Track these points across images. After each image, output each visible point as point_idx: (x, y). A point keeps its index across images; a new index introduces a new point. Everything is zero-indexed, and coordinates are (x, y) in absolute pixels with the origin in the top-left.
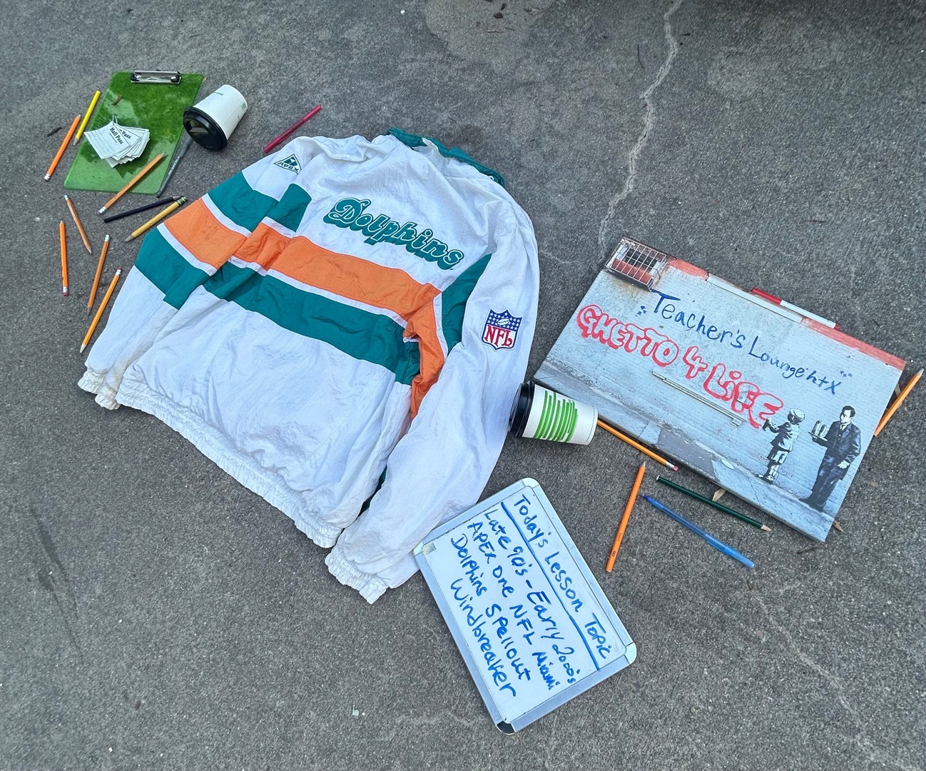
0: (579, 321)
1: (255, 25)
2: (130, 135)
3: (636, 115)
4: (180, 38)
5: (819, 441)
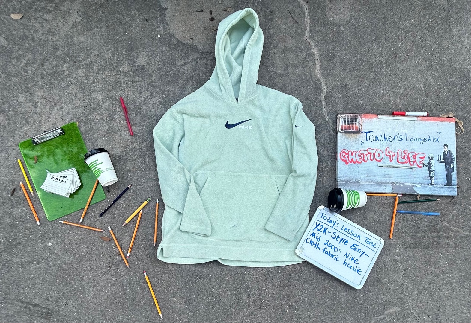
0: (341, 159)
1: (80, 78)
2: (66, 176)
3: (308, 50)
4: (39, 105)
5: (441, 162)
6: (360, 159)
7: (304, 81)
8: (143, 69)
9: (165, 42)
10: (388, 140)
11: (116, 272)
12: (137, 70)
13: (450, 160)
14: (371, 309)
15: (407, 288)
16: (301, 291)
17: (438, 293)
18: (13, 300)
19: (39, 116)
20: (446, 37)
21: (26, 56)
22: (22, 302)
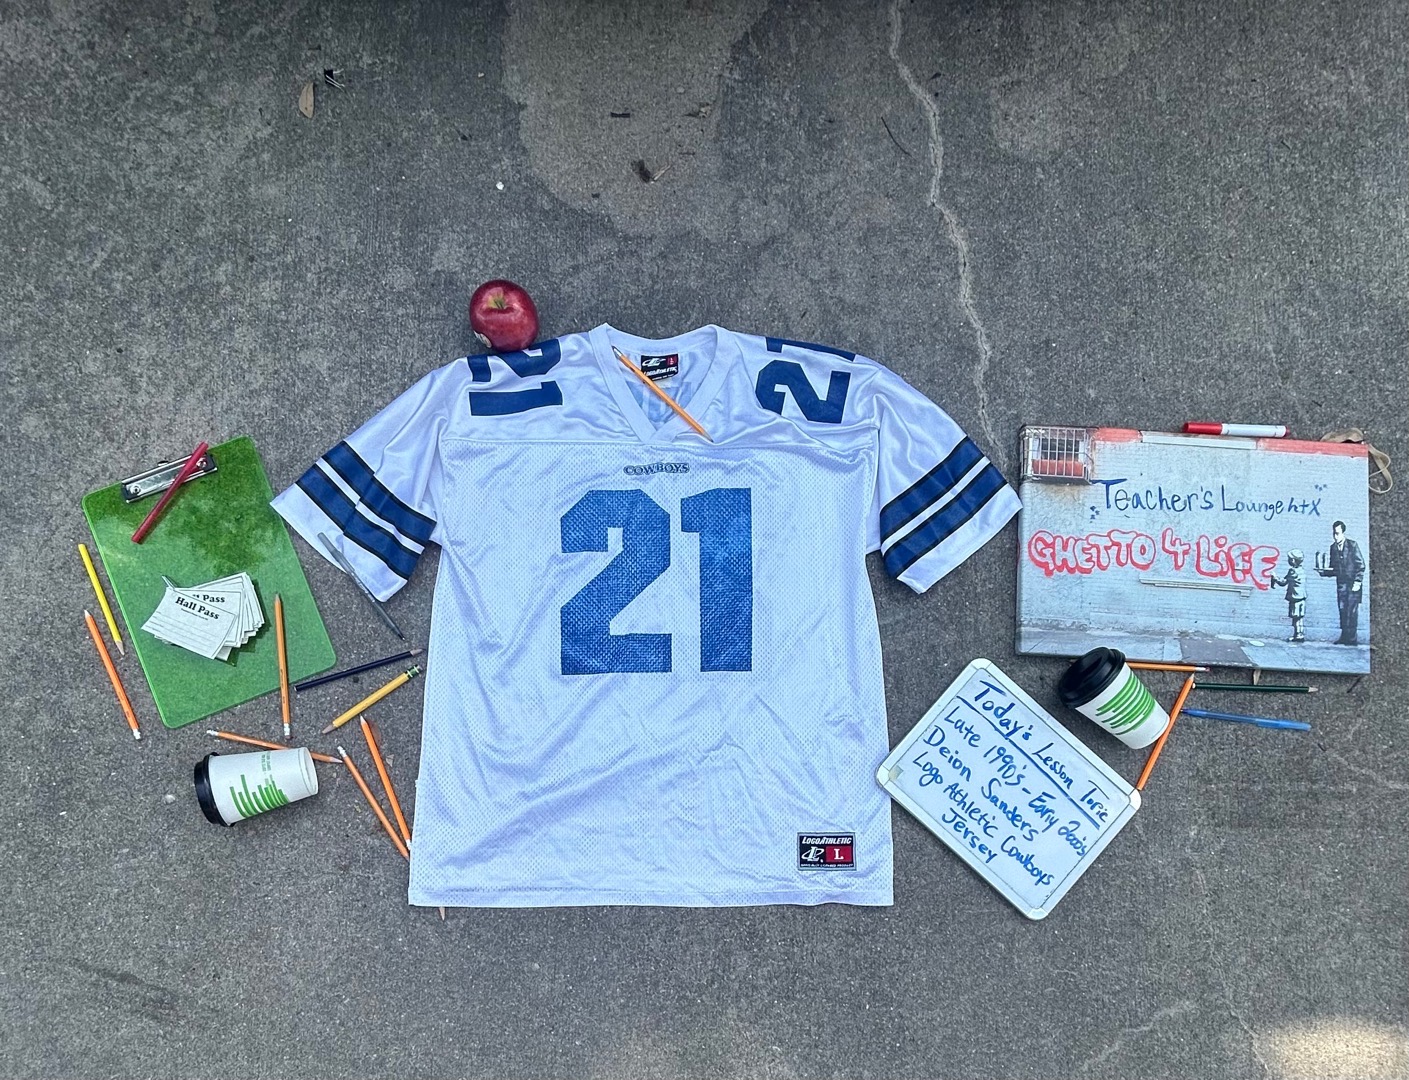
0: (1033, 559)
1: (265, 307)
2: (220, 596)
3: (938, 235)
4: (145, 385)
5: (1326, 574)
6: (1088, 560)
7: (925, 326)
8: (451, 283)
9: (518, 202)
10: (1170, 506)
11: (364, 883)
12: (433, 285)
13: (1350, 568)
14: (1114, 1004)
15: (1218, 945)
16: (908, 948)
17: (1310, 959)
18: (60, 960)
19: (142, 416)
20: (1342, 205)
21: (106, 239)
22: (86, 968)
